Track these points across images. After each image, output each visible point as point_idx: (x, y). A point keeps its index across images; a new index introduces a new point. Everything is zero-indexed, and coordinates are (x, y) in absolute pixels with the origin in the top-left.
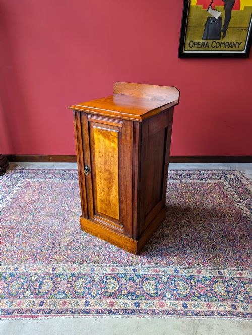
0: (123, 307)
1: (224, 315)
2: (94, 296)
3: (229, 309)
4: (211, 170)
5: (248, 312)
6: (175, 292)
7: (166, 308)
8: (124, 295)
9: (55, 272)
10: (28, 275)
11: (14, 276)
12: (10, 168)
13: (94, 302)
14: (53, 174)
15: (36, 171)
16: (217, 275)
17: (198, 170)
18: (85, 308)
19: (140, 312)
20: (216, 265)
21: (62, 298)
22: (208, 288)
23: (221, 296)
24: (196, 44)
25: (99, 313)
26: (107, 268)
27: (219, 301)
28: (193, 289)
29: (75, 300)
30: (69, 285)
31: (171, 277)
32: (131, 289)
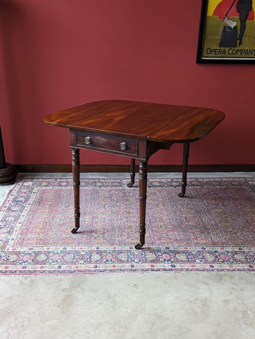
0: (162, 267)
1: (243, 271)
2: (137, 262)
3: (247, 268)
4: (233, 178)
6: (203, 259)
7: (197, 268)
8: (162, 261)
9: (99, 250)
11: (65, 253)
13: (138, 265)
14: (67, 182)
15: (48, 180)
16: (237, 250)
18: (131, 268)
19: (176, 270)
20: (237, 244)
21: (111, 264)
22: (230, 257)
23: (241, 261)
24: (213, 51)
25: (144, 271)
27: (239, 264)
28: (218, 258)
29: (122, 264)
30: (114, 257)
31: (199, 252)
32: (166, 258)
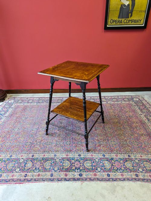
1: (131, 180)
2: (56, 171)
3: (134, 177)
4: (125, 96)
5: (145, 178)
6: (103, 167)
7: (97, 177)
8: (73, 170)
9: (34, 157)
10: (18, 159)
11: (10, 160)
12: (8, 97)
13: (56, 174)
14: (33, 100)
15: (23, 99)
16: (127, 157)
17: (117, 96)
18: (50, 177)
19: (82, 179)
20: (127, 151)
21: (38, 172)
22: (122, 165)
23: (130, 169)
25: (59, 180)
26: (64, 154)
27: (128, 172)
28: (113, 166)
29: (45, 173)
30: (42, 165)
31: (101, 159)
32: (77, 166)
